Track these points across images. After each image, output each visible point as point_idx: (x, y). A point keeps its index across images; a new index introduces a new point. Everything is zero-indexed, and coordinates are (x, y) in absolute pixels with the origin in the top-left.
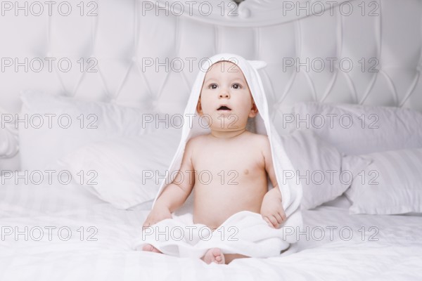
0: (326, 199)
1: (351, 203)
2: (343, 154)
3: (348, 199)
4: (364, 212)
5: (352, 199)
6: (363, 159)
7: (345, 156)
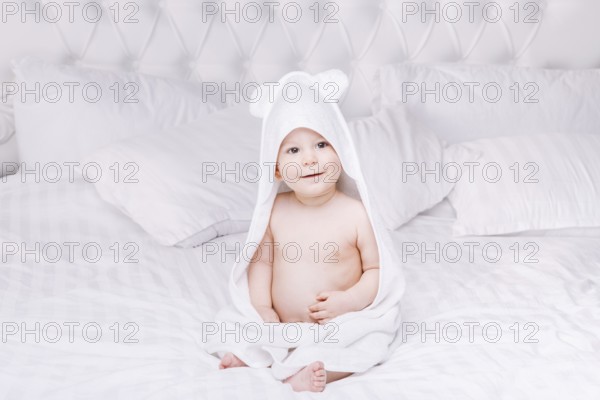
0: (421, 210)
1: (454, 214)
2: (445, 143)
3: (450, 204)
4: (471, 233)
5: (456, 206)
6: (469, 150)
7: (447, 146)
